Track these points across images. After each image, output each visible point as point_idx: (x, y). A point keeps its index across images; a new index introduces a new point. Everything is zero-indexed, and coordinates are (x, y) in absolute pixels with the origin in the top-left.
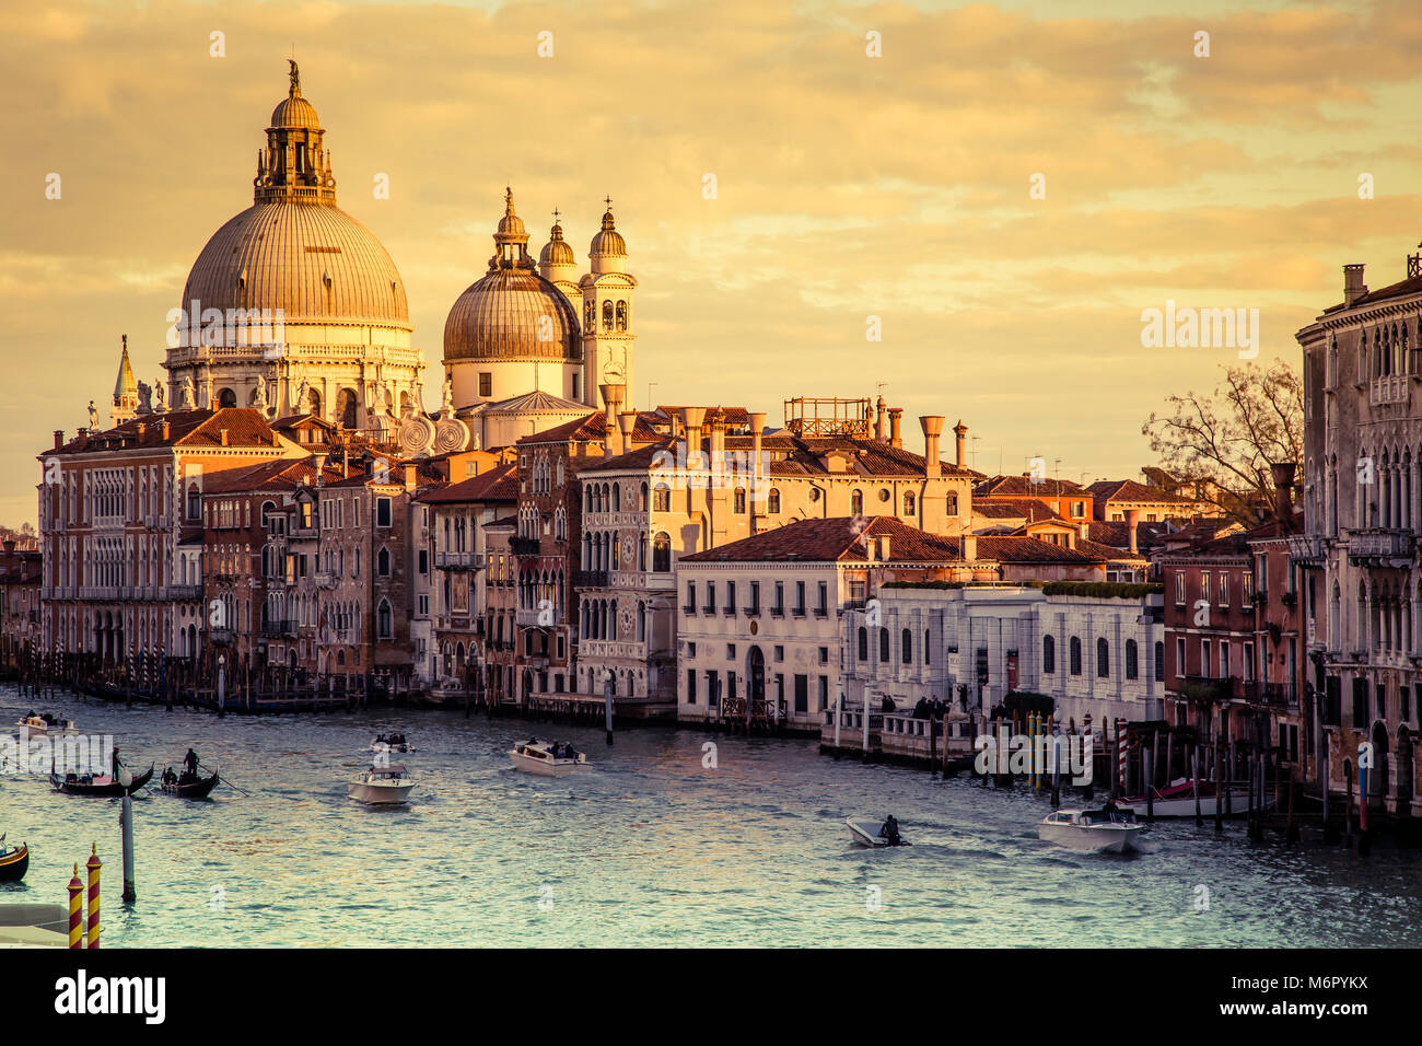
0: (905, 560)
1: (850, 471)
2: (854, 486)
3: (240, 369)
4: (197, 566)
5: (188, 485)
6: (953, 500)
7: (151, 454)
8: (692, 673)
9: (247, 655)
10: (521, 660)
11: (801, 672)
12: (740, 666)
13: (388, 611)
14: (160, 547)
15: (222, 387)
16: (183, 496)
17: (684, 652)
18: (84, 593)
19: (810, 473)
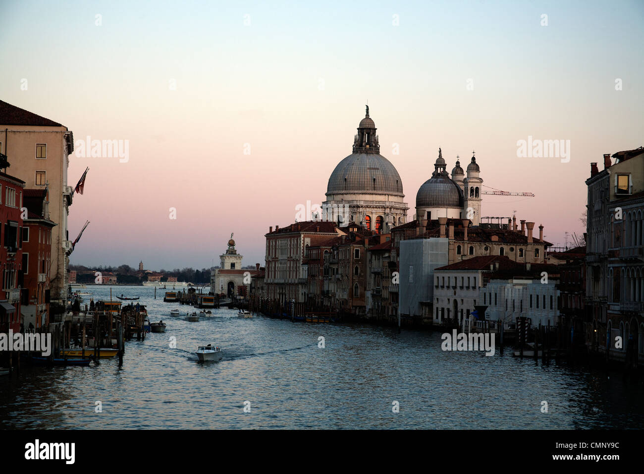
1: (499, 241)
2: (501, 246)
4: (307, 272)
5: (305, 245)
6: (537, 251)
7: (294, 234)
8: (437, 308)
9: (318, 302)
10: (390, 304)
11: (469, 309)
12: (451, 306)
13: (358, 287)
14: (297, 265)
16: (304, 248)
17: (435, 301)
18: (276, 281)
19: (485, 241)
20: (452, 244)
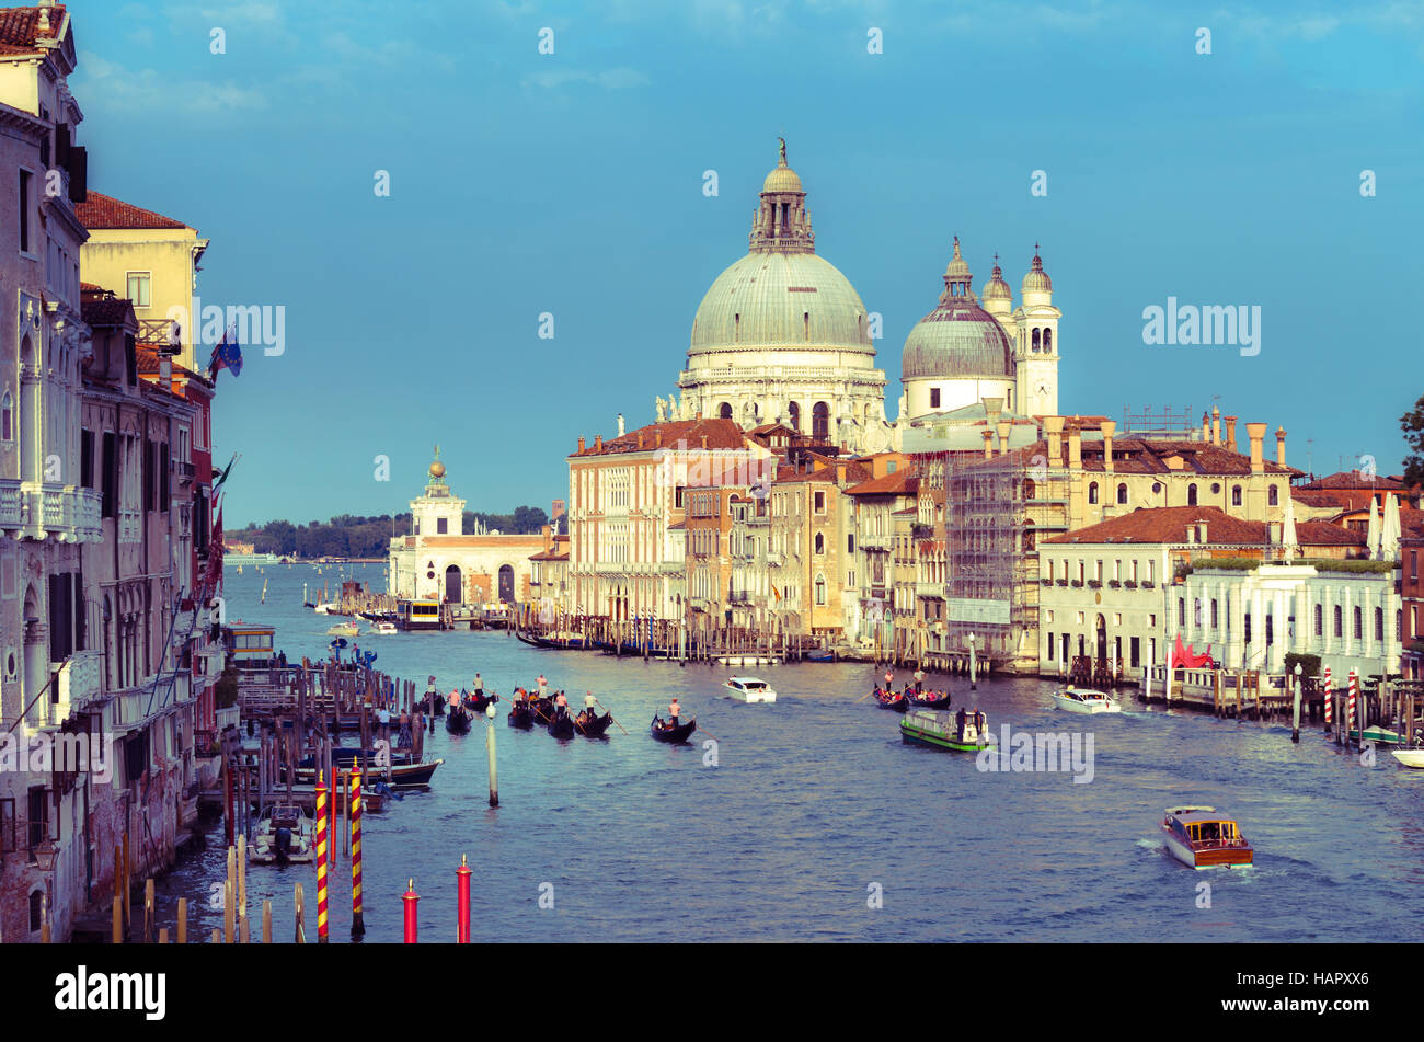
0: (1219, 543)
1: (1185, 470)
2: (1189, 481)
3: (735, 387)
4: (683, 546)
6: (1273, 491)
8: (1051, 635)
9: (717, 618)
10: (922, 624)
11: (1135, 635)
12: (1089, 630)
13: (823, 584)
14: (655, 530)
15: (720, 401)
17: (1045, 618)
18: (601, 568)
19: (1153, 472)
20: (1079, 481)
